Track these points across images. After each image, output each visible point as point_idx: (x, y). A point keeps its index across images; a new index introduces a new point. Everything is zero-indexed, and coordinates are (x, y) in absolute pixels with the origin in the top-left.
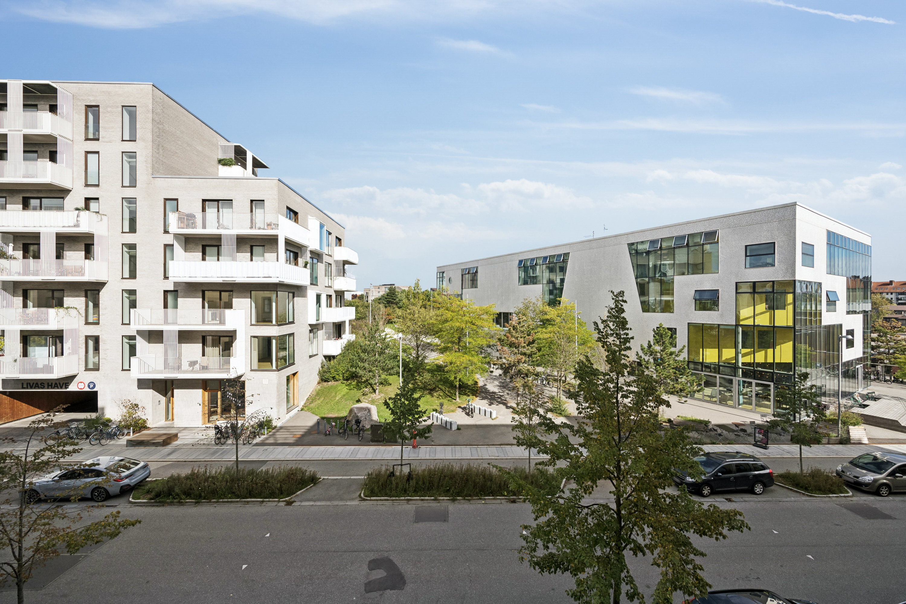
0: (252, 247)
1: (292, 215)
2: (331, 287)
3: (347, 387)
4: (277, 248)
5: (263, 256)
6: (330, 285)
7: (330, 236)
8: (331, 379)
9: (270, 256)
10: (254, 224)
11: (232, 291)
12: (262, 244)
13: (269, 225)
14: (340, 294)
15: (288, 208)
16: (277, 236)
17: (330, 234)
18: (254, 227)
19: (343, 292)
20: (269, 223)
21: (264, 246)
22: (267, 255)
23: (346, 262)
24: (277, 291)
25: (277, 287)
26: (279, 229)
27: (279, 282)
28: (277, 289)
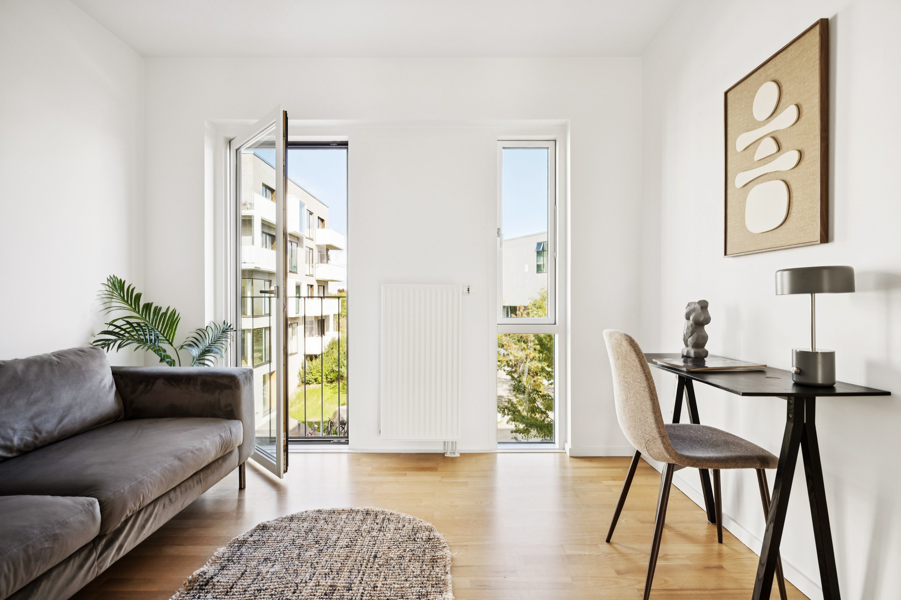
1: (268, 192)
2: (312, 276)
3: (331, 391)
4: (253, 231)
6: (311, 273)
7: (311, 217)
8: (313, 380)
13: (244, 205)
14: (323, 284)
15: (264, 185)
16: (253, 216)
17: (311, 214)
19: (326, 282)
20: (244, 202)
22: (243, 238)
23: (329, 248)
24: (252, 279)
25: (252, 274)
26: (254, 209)
27: (254, 268)
28: (252, 276)
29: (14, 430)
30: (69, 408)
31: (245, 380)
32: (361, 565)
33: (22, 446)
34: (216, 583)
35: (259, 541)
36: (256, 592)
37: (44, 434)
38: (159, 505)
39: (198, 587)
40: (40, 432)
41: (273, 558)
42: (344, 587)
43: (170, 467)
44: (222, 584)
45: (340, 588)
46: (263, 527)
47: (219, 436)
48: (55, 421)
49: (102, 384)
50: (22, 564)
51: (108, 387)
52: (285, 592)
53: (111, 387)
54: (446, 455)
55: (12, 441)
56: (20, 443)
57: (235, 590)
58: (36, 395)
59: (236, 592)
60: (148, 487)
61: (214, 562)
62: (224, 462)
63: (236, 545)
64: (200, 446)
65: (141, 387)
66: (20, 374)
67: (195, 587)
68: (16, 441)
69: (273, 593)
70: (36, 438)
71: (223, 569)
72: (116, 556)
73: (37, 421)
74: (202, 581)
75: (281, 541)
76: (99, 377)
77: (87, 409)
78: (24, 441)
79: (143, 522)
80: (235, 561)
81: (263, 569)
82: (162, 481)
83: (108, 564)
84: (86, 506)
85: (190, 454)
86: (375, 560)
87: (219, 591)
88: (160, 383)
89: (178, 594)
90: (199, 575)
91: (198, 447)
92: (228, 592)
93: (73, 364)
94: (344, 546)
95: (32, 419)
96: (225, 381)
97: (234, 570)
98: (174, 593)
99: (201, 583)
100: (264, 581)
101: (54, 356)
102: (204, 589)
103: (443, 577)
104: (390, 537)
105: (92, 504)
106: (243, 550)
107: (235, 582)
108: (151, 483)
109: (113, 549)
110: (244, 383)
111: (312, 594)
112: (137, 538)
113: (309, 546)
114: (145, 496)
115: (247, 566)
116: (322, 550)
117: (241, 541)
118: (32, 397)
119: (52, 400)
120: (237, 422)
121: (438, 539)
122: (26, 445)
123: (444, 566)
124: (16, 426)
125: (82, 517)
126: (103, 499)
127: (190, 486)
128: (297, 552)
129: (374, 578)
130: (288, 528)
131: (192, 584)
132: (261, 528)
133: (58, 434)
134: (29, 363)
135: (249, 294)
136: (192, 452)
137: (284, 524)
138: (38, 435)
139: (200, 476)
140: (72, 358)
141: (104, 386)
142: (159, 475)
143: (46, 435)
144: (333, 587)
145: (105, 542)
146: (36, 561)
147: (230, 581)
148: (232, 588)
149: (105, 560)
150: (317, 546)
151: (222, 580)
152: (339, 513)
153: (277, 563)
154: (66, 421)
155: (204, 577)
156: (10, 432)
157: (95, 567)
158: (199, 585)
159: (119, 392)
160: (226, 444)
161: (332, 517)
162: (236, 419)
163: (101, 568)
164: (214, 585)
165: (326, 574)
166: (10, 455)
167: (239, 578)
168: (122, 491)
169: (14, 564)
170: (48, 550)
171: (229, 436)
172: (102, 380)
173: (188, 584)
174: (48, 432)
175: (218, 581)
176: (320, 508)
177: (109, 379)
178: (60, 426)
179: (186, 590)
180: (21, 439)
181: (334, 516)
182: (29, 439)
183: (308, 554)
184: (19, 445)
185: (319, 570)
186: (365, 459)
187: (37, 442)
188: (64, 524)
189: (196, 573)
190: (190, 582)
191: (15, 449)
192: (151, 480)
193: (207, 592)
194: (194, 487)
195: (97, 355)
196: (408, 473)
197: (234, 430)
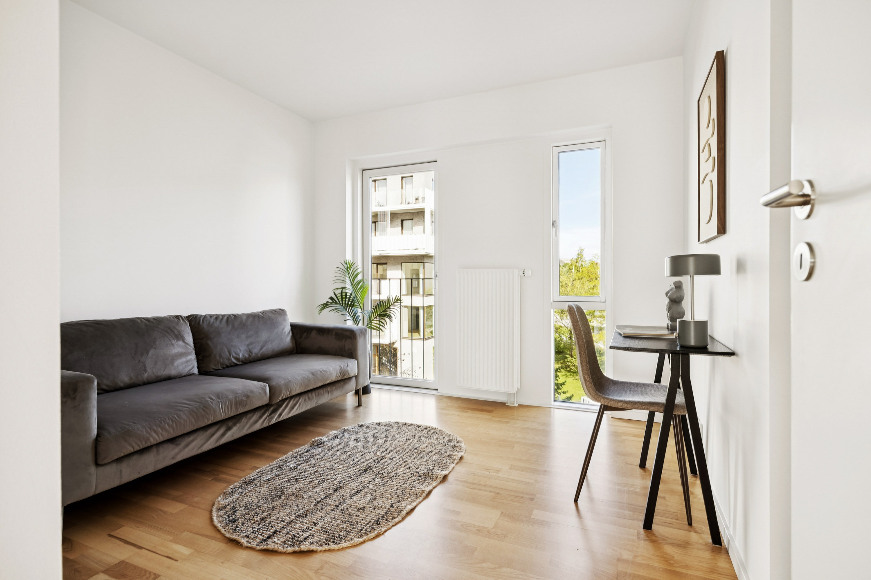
0: (402, 221)
4: (424, 221)
5: (412, 229)
9: (418, 229)
10: (404, 200)
11: (386, 264)
12: (411, 218)
13: (417, 199)
16: (423, 209)
18: (404, 203)
20: (417, 197)
21: (412, 219)
22: (415, 228)
24: (424, 263)
25: (424, 259)
26: (425, 202)
27: (425, 254)
28: (424, 261)
29: (240, 350)
30: (266, 343)
31: (360, 334)
32: (405, 451)
33: (244, 359)
34: (325, 445)
35: (356, 431)
36: (343, 452)
37: (254, 355)
38: (302, 399)
39: (316, 445)
40: (252, 353)
41: (359, 440)
42: (389, 458)
43: (306, 377)
44: (328, 445)
45: (386, 458)
46: (361, 425)
47: (339, 366)
48: (259, 348)
49: (284, 331)
50: (234, 404)
51: (287, 333)
52: (357, 454)
53: (289, 333)
54: (506, 404)
55: (239, 356)
56: (243, 357)
57: (333, 449)
58: (250, 333)
59: (333, 450)
60: (294, 385)
61: (329, 436)
62: (345, 384)
63: (343, 431)
64: (326, 369)
65: (305, 335)
66: (244, 321)
67: (315, 444)
68: (241, 356)
69: (351, 454)
70: (250, 356)
71: (331, 440)
72: (278, 418)
73: (250, 347)
74: (319, 443)
75: (367, 433)
76: (282, 327)
77: (275, 344)
78: (244, 356)
79: (293, 405)
80: (339, 438)
81: (351, 443)
82: (301, 383)
83: (274, 421)
84: (263, 386)
85: (319, 373)
86: (414, 450)
87: (325, 448)
88: (314, 333)
89: (306, 446)
90: (318, 440)
91: (325, 369)
92: (329, 449)
93: (269, 318)
94: (401, 441)
95: (248, 345)
96: (348, 334)
97: (337, 441)
98: (305, 445)
99: (318, 443)
100: (349, 448)
101: (261, 313)
102: (319, 446)
103: (449, 464)
104: (431, 441)
105: (265, 386)
106: (345, 434)
107: (335, 446)
108: (295, 383)
109: (276, 414)
110: (360, 335)
111: (371, 458)
112: (289, 413)
113: (381, 438)
114: (292, 390)
115: (344, 441)
116: (387, 441)
117: (346, 430)
118: (249, 334)
119: (258, 337)
120: (354, 361)
121: (461, 447)
122: (245, 359)
123: (454, 460)
124: (241, 348)
125: (260, 391)
126: (271, 385)
127: (321, 393)
128: (373, 439)
129: (408, 458)
130: (374, 428)
131: (314, 443)
132: (359, 426)
133: (261, 355)
134: (249, 316)
135: (421, 276)
136: (321, 372)
137: (373, 426)
138: (251, 355)
139: (328, 389)
140: (269, 314)
141: (285, 333)
142: (300, 380)
143: (255, 355)
144: (383, 458)
145: (273, 409)
146: (240, 405)
147: (332, 445)
148: (332, 448)
149: (273, 418)
150: (386, 438)
151: (329, 444)
152: (408, 425)
153: (359, 442)
154: (264, 349)
155: (321, 441)
156: (238, 350)
157: (267, 420)
158: (317, 444)
159: (294, 337)
160: (344, 372)
161: (402, 427)
162: (354, 359)
163: (270, 422)
164: (324, 445)
165: (383, 451)
166: (238, 363)
167: (338, 445)
168: (280, 383)
169: (231, 403)
170: (245, 401)
171: (346, 368)
172: (283, 329)
173: (312, 442)
174: (255, 354)
175: (326, 444)
176: (398, 421)
177: (288, 328)
178: (261, 351)
179: (311, 445)
180: (243, 355)
181: (404, 427)
182: (247, 356)
183: (378, 441)
184: (242, 358)
185: (381, 448)
186: (445, 400)
187: (251, 359)
188: (252, 392)
189: (317, 439)
190: (313, 442)
191: (241, 360)
192: (295, 382)
193: (320, 448)
194: (324, 394)
195: (283, 314)
196: (470, 411)
197: (350, 364)
